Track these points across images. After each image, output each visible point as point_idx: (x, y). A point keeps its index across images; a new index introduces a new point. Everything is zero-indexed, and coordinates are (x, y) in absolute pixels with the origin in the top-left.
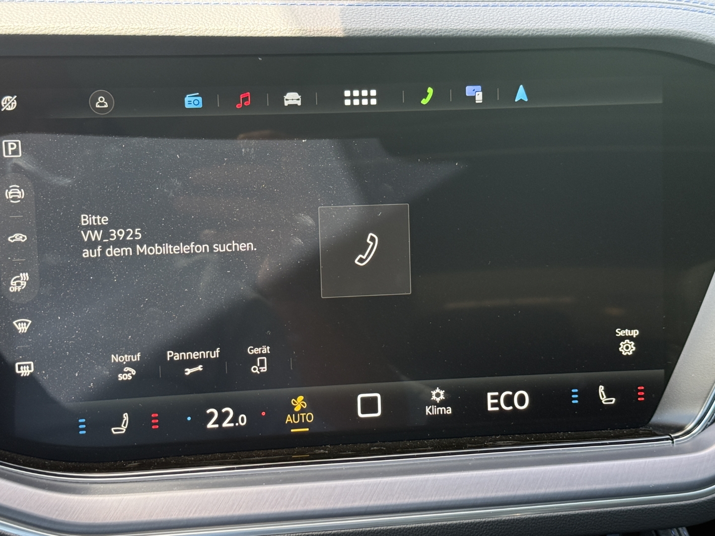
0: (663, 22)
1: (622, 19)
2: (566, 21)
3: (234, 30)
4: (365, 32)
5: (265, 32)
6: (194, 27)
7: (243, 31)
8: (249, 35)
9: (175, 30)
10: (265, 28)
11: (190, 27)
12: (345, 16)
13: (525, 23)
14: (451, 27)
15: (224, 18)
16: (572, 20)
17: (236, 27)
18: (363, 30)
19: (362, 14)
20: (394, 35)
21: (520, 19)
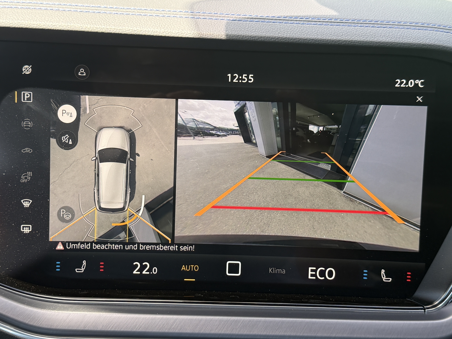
0: (436, 40)
1: (409, 37)
2: (371, 37)
3: (158, 31)
4: (240, 37)
5: (177, 34)
6: (134, 29)
7: (164, 33)
8: (167, 35)
9: (122, 30)
10: (178, 32)
11: (131, 29)
12: (229, 27)
13: (344, 36)
14: (296, 37)
15: (153, 24)
16: (375, 36)
17: (160, 30)
18: (239, 36)
19: (240, 26)
20: (259, 40)
21: (341, 34)
